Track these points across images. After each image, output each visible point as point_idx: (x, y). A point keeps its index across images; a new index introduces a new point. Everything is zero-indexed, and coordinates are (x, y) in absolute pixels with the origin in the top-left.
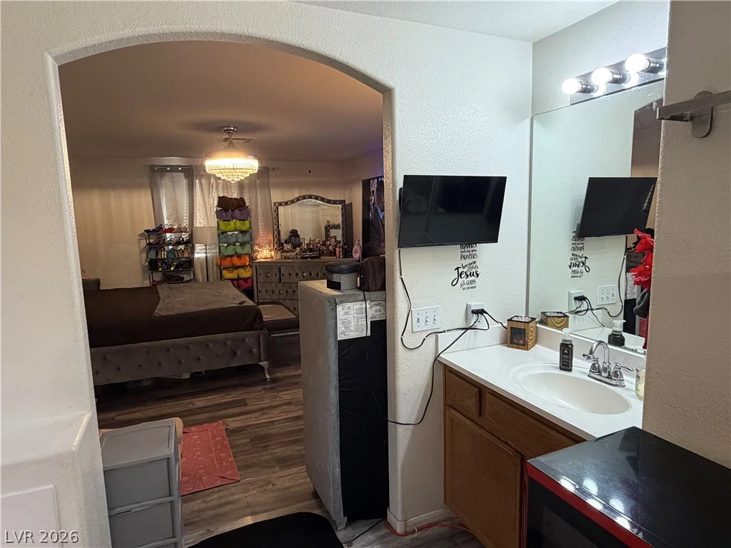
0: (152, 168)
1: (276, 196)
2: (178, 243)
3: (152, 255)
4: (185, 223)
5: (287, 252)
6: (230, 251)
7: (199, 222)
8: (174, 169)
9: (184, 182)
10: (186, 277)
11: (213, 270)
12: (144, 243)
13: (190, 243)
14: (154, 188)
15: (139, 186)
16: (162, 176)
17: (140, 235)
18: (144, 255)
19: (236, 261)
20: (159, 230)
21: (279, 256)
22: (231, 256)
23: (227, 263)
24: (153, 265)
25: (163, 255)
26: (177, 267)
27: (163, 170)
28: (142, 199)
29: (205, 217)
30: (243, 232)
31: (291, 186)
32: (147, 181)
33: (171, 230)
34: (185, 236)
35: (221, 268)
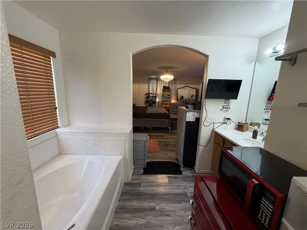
0: (149, 78)
1: (178, 86)
2: (153, 97)
3: (147, 100)
4: (155, 92)
5: (179, 101)
6: (165, 100)
7: (158, 92)
8: (154, 79)
9: (156, 82)
10: (154, 105)
11: (160, 104)
12: (145, 96)
13: (155, 97)
14: (149, 83)
15: (145, 83)
17: (145, 94)
18: (145, 99)
19: (166, 102)
20: (149, 94)
21: (177, 102)
22: (165, 101)
23: (164, 103)
24: (147, 102)
25: (149, 100)
26: (152, 103)
27: (151, 79)
28: (146, 86)
29: (160, 91)
30: (168, 95)
31: (182, 84)
32: (147, 82)
33: (151, 94)
34: (154, 95)
35: (162, 104)
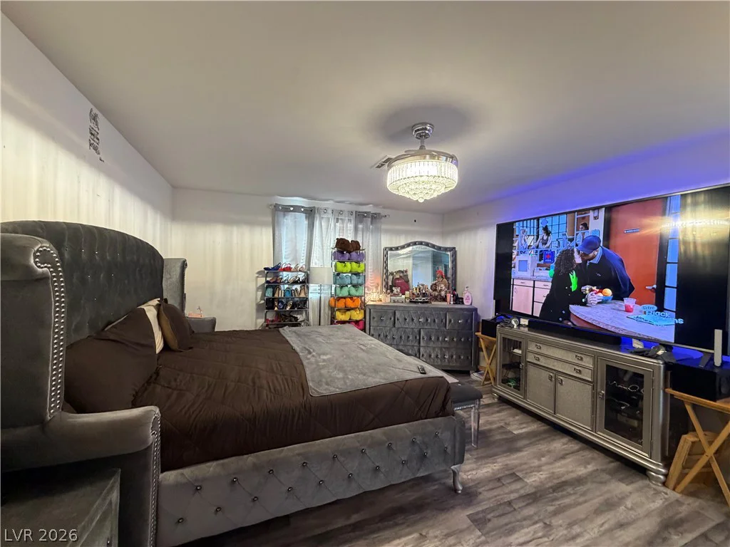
0: (276, 206)
1: (386, 241)
2: (295, 282)
3: (269, 294)
4: (302, 264)
6: (345, 292)
7: (315, 263)
8: (297, 209)
9: (305, 222)
10: (300, 317)
11: (326, 312)
12: (262, 281)
13: (305, 283)
15: (263, 224)
16: (284, 215)
19: (350, 303)
21: (388, 299)
22: (345, 298)
23: (341, 304)
24: (270, 304)
26: (293, 307)
27: (286, 209)
30: (357, 274)
32: (270, 219)
33: (288, 269)
34: (301, 276)
